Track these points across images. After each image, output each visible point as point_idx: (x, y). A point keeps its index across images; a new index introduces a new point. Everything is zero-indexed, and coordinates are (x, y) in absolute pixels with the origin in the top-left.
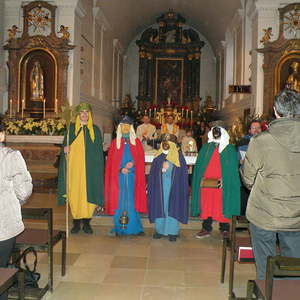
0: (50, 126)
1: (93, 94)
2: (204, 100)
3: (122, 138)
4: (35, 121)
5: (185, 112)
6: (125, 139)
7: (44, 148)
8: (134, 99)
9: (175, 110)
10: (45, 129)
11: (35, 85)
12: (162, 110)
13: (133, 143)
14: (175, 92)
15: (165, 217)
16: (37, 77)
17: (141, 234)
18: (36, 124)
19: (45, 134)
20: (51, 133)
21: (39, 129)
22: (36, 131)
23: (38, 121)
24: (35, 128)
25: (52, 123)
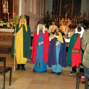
0: (11, 25)
1: (31, 11)
2: (82, 15)
3: (40, 31)
4: (4, 22)
5: (73, 20)
6: (41, 31)
7: (8, 34)
8: (50, 14)
9: (69, 19)
10: (8, 26)
11: (4, 6)
12: (63, 19)
13: (44, 33)
14: (69, 11)
15: (56, 64)
16: (5, 2)
17: (45, 71)
18: (5, 24)
19: (9, 28)
20: (11, 28)
21: (6, 26)
22: (5, 27)
23: (6, 22)
24: (4, 25)
25: (12, 23)
